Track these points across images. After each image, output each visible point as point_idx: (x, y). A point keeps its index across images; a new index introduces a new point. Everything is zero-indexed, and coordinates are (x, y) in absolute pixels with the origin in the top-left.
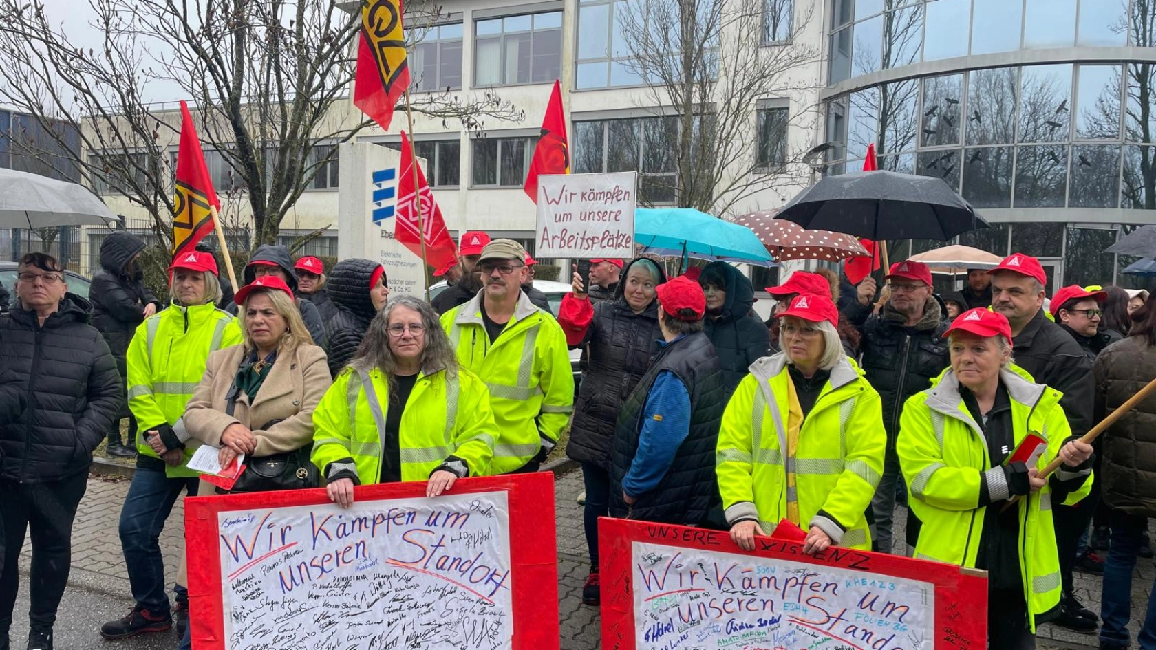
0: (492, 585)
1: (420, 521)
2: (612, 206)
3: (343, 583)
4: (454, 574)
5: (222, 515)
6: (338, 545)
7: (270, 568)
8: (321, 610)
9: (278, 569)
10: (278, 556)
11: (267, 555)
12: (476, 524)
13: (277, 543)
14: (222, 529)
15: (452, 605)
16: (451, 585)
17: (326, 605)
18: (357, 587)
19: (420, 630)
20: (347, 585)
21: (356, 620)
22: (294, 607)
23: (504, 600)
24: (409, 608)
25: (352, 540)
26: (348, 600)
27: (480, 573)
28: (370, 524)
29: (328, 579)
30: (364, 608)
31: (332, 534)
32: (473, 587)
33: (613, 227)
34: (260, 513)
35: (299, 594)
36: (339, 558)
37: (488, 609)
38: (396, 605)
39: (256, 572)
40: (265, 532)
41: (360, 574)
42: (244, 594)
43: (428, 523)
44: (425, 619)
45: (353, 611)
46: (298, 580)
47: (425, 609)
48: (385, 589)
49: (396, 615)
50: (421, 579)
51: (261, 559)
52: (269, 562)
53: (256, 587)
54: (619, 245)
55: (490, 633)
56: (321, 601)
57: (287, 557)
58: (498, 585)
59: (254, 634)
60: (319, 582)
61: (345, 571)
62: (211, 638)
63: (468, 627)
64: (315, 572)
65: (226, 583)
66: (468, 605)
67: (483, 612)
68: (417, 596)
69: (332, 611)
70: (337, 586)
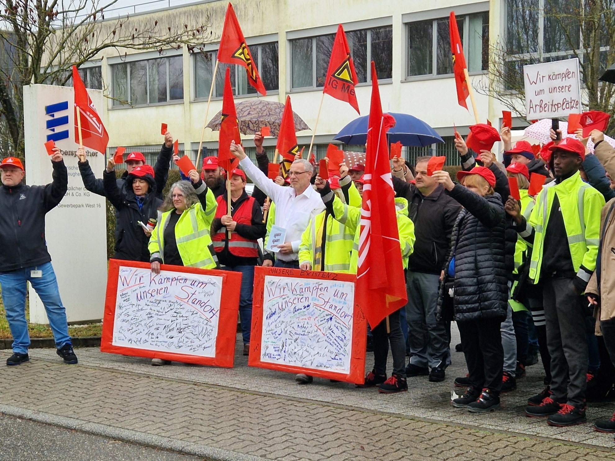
0: (211, 314)
1: (189, 283)
2: (566, 82)
3: (158, 302)
4: (198, 306)
5: (121, 268)
6: (159, 287)
7: (134, 291)
8: (149, 311)
9: (137, 292)
10: (137, 287)
11: (134, 286)
12: (209, 288)
13: (138, 282)
14: (120, 273)
15: (196, 319)
16: (196, 310)
17: (151, 309)
18: (163, 304)
19: (183, 327)
20: (159, 303)
21: (160, 317)
22: (140, 307)
23: (215, 321)
24: (180, 317)
25: (163, 286)
26: (159, 309)
27: (208, 308)
28: (171, 280)
29: (153, 299)
30: (164, 313)
31: (157, 283)
32: (204, 313)
33: (568, 96)
34: (134, 269)
35: (142, 303)
36: (158, 292)
37: (209, 323)
38: (175, 315)
39: (129, 291)
40: (134, 277)
41: (164, 300)
42: (124, 299)
43: (191, 284)
44: (185, 322)
45: (160, 314)
46: (143, 297)
47: (186, 318)
48: (172, 307)
49: (175, 318)
50: (185, 306)
51: (131, 287)
52: (134, 288)
53: (128, 297)
54: (572, 107)
55: (208, 333)
56: (149, 307)
57: (140, 288)
58: (214, 315)
59: (125, 315)
60: (150, 300)
61: (159, 297)
62: (111, 314)
63: (201, 329)
64: (149, 295)
65: (119, 293)
66: (202, 320)
67: (207, 324)
68: (183, 313)
69: (152, 312)
70: (155, 303)
